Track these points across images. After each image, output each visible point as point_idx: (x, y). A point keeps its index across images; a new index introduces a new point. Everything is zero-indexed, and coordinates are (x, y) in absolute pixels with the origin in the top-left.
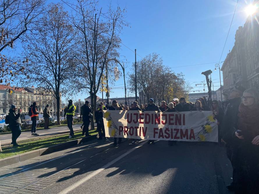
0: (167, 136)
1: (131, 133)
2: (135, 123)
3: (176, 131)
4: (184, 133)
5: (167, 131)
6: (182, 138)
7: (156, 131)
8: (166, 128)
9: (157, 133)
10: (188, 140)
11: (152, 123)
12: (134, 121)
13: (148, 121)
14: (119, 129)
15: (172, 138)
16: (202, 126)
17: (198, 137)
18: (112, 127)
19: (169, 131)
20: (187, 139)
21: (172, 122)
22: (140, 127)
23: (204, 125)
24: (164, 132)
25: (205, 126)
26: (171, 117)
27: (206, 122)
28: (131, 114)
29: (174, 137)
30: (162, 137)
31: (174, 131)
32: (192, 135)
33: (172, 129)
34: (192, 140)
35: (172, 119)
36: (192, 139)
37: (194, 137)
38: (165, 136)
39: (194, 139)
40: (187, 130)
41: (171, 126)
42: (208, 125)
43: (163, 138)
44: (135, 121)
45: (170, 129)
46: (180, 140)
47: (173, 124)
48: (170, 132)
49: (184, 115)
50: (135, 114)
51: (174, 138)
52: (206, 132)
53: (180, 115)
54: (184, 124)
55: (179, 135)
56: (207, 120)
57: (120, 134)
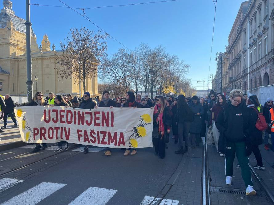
0: (93, 140)
1: (51, 136)
2: (54, 123)
3: (103, 134)
4: (113, 138)
5: (93, 134)
6: (109, 144)
7: (80, 133)
8: (91, 130)
9: (81, 136)
10: (117, 147)
11: (75, 123)
12: (53, 119)
13: (69, 120)
14: (33, 131)
15: (99, 143)
16: (135, 128)
17: (129, 143)
18: (26, 128)
19: (95, 134)
20: (115, 144)
21: (98, 122)
22: (62, 128)
23: (136, 127)
24: (89, 134)
25: (138, 128)
26: (97, 116)
27: (139, 123)
28: (49, 111)
29: (100, 142)
30: (87, 141)
31: (100, 134)
32: (122, 141)
33: (98, 132)
34: (122, 146)
35: (98, 118)
36: (120, 145)
37: (123, 143)
38: (91, 140)
39: (124, 145)
40: (116, 133)
41: (97, 127)
42: (141, 127)
43: (89, 142)
44: (55, 119)
45: (95, 132)
46: (106, 146)
47: (99, 125)
48: (96, 136)
49: (112, 113)
50: (54, 111)
51: (101, 144)
52: (139, 135)
53: (108, 113)
54: (112, 125)
55: (106, 139)
56: (140, 121)
57: (34, 139)
